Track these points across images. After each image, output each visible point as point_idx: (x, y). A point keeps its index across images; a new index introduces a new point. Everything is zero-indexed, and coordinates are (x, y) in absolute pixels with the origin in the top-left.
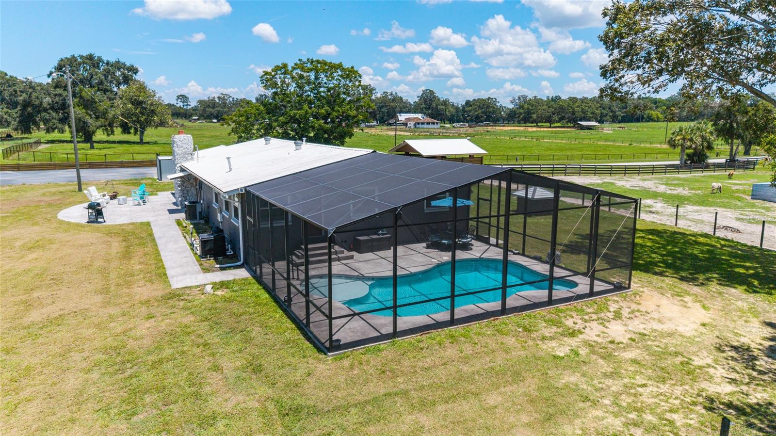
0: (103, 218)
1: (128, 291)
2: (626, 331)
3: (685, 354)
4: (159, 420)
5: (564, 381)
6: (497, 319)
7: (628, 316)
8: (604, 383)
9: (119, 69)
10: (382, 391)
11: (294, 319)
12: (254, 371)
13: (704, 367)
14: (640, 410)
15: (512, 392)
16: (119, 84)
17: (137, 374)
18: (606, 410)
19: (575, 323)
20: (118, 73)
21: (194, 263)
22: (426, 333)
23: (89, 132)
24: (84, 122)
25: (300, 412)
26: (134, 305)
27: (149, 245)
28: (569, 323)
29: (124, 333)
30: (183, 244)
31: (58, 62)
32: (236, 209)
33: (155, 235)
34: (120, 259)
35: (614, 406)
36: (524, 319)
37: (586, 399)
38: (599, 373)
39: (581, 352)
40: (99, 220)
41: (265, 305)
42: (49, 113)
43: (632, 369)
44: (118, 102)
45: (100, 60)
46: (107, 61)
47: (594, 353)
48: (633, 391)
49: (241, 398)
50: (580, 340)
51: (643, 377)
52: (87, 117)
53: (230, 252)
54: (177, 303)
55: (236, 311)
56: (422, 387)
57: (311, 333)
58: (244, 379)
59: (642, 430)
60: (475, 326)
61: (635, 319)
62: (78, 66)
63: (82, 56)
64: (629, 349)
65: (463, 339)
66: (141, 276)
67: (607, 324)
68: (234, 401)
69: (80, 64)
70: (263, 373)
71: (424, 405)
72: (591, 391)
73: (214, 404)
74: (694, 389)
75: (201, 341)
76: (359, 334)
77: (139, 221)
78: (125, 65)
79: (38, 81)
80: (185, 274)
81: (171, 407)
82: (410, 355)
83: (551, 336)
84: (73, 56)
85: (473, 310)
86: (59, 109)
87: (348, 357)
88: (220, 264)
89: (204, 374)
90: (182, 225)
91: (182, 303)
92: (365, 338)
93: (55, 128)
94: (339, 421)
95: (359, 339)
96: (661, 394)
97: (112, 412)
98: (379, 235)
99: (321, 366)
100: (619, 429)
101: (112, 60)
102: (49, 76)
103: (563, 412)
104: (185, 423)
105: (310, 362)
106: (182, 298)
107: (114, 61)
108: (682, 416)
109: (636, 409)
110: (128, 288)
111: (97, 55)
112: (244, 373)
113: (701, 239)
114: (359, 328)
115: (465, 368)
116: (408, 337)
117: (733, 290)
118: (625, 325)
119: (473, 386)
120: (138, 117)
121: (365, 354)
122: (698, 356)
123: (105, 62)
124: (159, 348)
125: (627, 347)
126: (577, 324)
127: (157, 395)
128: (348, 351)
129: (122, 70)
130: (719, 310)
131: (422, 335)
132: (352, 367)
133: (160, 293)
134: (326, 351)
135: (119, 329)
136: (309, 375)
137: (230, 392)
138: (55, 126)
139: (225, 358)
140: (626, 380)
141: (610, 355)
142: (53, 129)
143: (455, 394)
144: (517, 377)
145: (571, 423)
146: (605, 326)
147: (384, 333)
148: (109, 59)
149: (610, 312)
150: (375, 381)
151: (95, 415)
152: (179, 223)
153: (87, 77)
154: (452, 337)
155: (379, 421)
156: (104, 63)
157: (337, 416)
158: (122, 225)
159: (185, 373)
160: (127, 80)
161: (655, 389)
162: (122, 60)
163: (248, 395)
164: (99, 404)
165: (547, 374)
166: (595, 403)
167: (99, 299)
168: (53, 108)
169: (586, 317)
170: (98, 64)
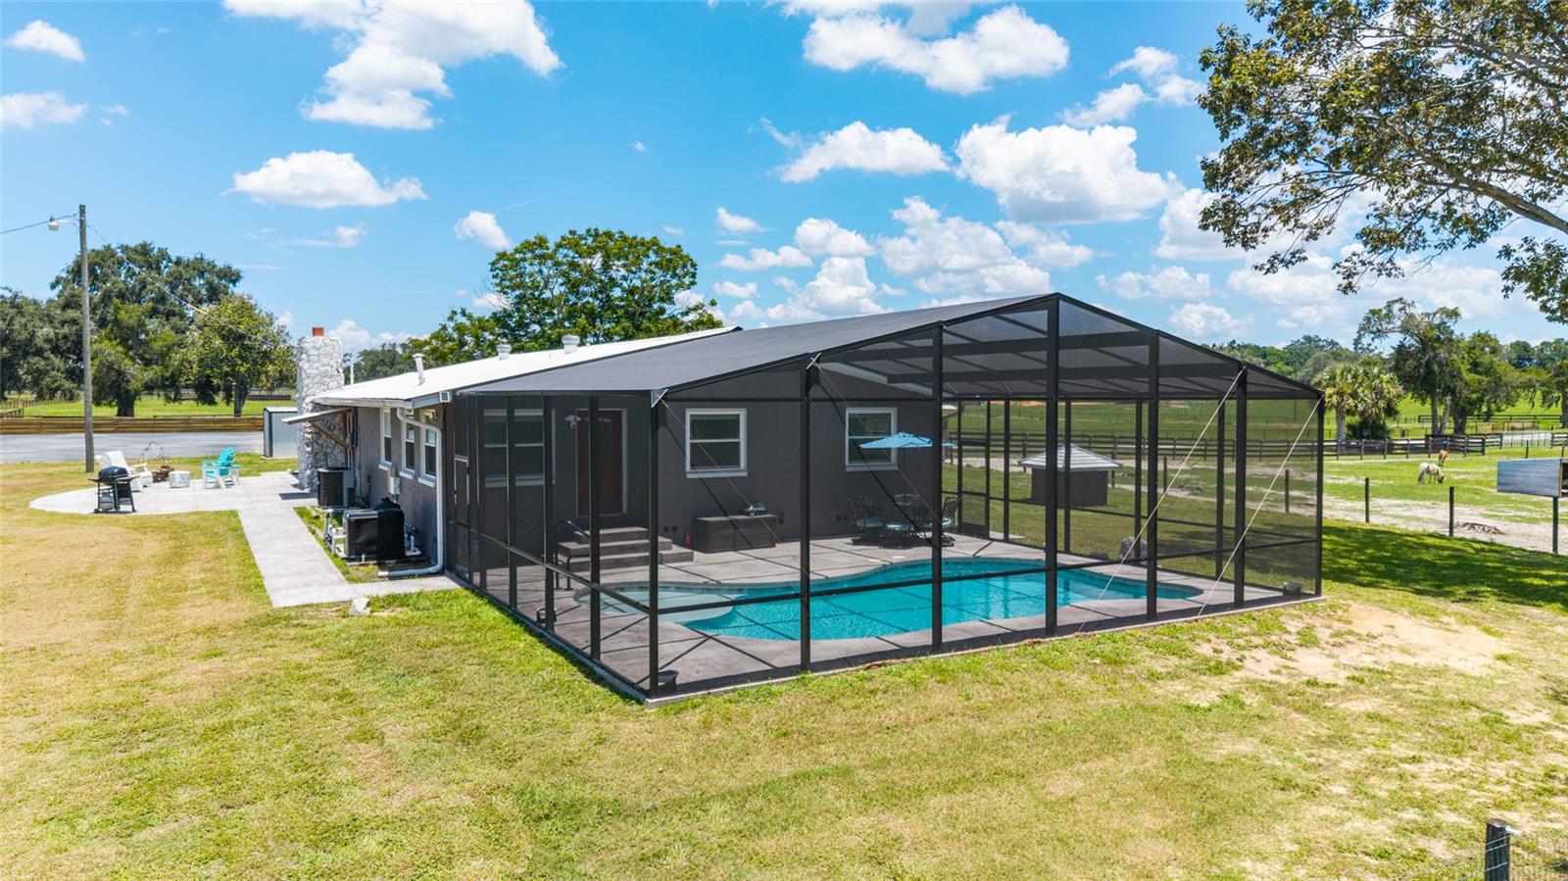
0: (132, 503)
1: (166, 614)
2: (1335, 666)
3: (1484, 705)
4: (209, 835)
5: (1224, 752)
6: (1039, 643)
7: (1331, 641)
8: (1319, 756)
9: (201, 274)
10: (786, 771)
11: (561, 648)
12: (463, 740)
13: (1538, 728)
14: (1423, 805)
15: (1105, 771)
16: (199, 302)
17: (163, 751)
18: (1342, 806)
19: (1215, 651)
20: (198, 282)
21: (330, 569)
22: (880, 666)
23: (127, 391)
24: (120, 373)
25: (579, 812)
26: (177, 636)
27: (230, 545)
28: (1206, 650)
29: (145, 681)
30: (311, 543)
31: (75, 258)
32: (431, 451)
33: (245, 530)
34: (158, 564)
35: (1360, 797)
36: (1099, 643)
37: (1287, 785)
38: (1301, 738)
39: (1248, 701)
40: (123, 508)
41: (492, 628)
42: (46, 359)
43: (1377, 731)
44: (193, 334)
45: (163, 254)
46: (178, 258)
47: (1277, 702)
48: (1392, 770)
49: (426, 789)
50: (1237, 680)
51: (1404, 744)
52: (127, 361)
53: (413, 552)
54: (283, 631)
55: (423, 640)
56: (884, 763)
57: (604, 667)
58: (437, 755)
59: (1444, 842)
60: (992, 654)
61: (1348, 646)
62: (116, 267)
63: (127, 247)
64: (1353, 696)
65: (969, 676)
66: (204, 590)
67: (1290, 654)
68: (408, 794)
69: (120, 263)
70: (485, 742)
71: (892, 797)
72: (1294, 770)
73: (356, 802)
74: (1532, 767)
75: (332, 689)
76: (718, 668)
77: (212, 509)
78: (214, 266)
79: (29, 295)
80: (307, 585)
81: (243, 810)
82: (848, 703)
83: (1169, 673)
84: (108, 248)
85: (978, 629)
86: (68, 350)
87: (695, 707)
88: (390, 570)
89: (336, 748)
90: (309, 514)
91: (292, 632)
92: (734, 673)
93: (57, 389)
94: (683, 829)
95: (719, 676)
96: (1461, 775)
97: (83, 825)
98: (748, 514)
99: (630, 726)
100: (1387, 839)
101: (188, 255)
102: (53, 287)
103: (1241, 810)
104: (276, 840)
105: (603, 719)
106: (296, 622)
107: (192, 258)
108: (1529, 815)
109: (1413, 803)
110: (167, 609)
111: (157, 244)
112: (436, 745)
113: (1430, 541)
114: (717, 659)
115: (983, 728)
116: (837, 671)
117: (1534, 611)
118: (1331, 656)
119: (1008, 761)
120: (235, 365)
121: (738, 702)
122: (1514, 709)
123: (174, 259)
124: (228, 706)
125: (1346, 693)
126: (1221, 652)
127: (208, 788)
128: (697, 696)
129: (206, 275)
130: (1522, 637)
131: (868, 668)
132: (707, 725)
133: (244, 616)
134: (640, 696)
135: (134, 674)
136: (601, 741)
137: (401, 779)
138: (56, 384)
139: (391, 719)
140: (1370, 751)
141: (1315, 706)
142: (53, 392)
143: (967, 775)
144: (1110, 743)
145: (1267, 831)
146: (1285, 657)
147: (780, 666)
148: (181, 255)
149: (1290, 633)
150: (766, 751)
151: (36, 830)
152: (302, 513)
153: (134, 286)
154: (942, 671)
155: (785, 829)
156: (170, 261)
157: (675, 821)
158: (174, 515)
159: (291, 746)
160: (214, 294)
161: (1444, 767)
162: (208, 257)
163: (446, 784)
164: (51, 809)
165: (1179, 737)
166: (1311, 793)
167: (95, 627)
168: (55, 350)
169: (1241, 642)
170: (158, 262)
